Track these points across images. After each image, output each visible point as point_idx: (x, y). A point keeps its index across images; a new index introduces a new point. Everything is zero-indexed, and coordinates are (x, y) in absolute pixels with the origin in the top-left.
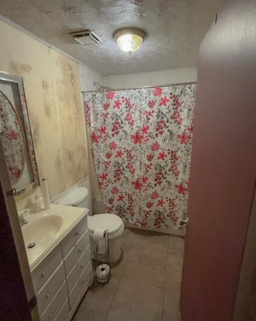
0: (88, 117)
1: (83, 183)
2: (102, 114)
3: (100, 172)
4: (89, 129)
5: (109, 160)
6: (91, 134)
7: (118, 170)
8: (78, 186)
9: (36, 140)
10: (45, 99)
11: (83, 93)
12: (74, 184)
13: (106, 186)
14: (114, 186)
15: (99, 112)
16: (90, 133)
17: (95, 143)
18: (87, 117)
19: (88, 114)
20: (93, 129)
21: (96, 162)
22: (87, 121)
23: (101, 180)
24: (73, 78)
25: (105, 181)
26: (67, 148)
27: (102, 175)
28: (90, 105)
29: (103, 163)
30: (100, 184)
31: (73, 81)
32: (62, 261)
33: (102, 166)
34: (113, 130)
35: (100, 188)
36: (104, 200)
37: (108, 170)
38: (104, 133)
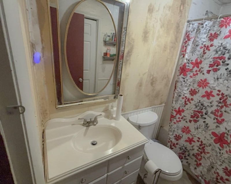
0: (185, 48)
1: (156, 108)
2: (203, 46)
3: (177, 106)
4: (181, 60)
5: (192, 97)
6: (181, 66)
7: (199, 112)
8: (152, 109)
9: (127, 61)
10: (147, 23)
11: (188, 22)
12: (148, 107)
13: (177, 121)
14: (187, 125)
15: (201, 43)
16: (181, 64)
17: (182, 76)
18: (183, 48)
19: (186, 45)
20: (185, 61)
21: (176, 95)
22: (183, 52)
23: (175, 113)
24: (183, 5)
25: (178, 116)
26: (152, 73)
27: (177, 109)
28: (192, 35)
29: (183, 98)
30: (172, 116)
31: (182, 8)
32: (106, 175)
33: (181, 101)
34: (211, 66)
35: (171, 120)
36: (171, 133)
37: (187, 107)
38: (198, 67)
